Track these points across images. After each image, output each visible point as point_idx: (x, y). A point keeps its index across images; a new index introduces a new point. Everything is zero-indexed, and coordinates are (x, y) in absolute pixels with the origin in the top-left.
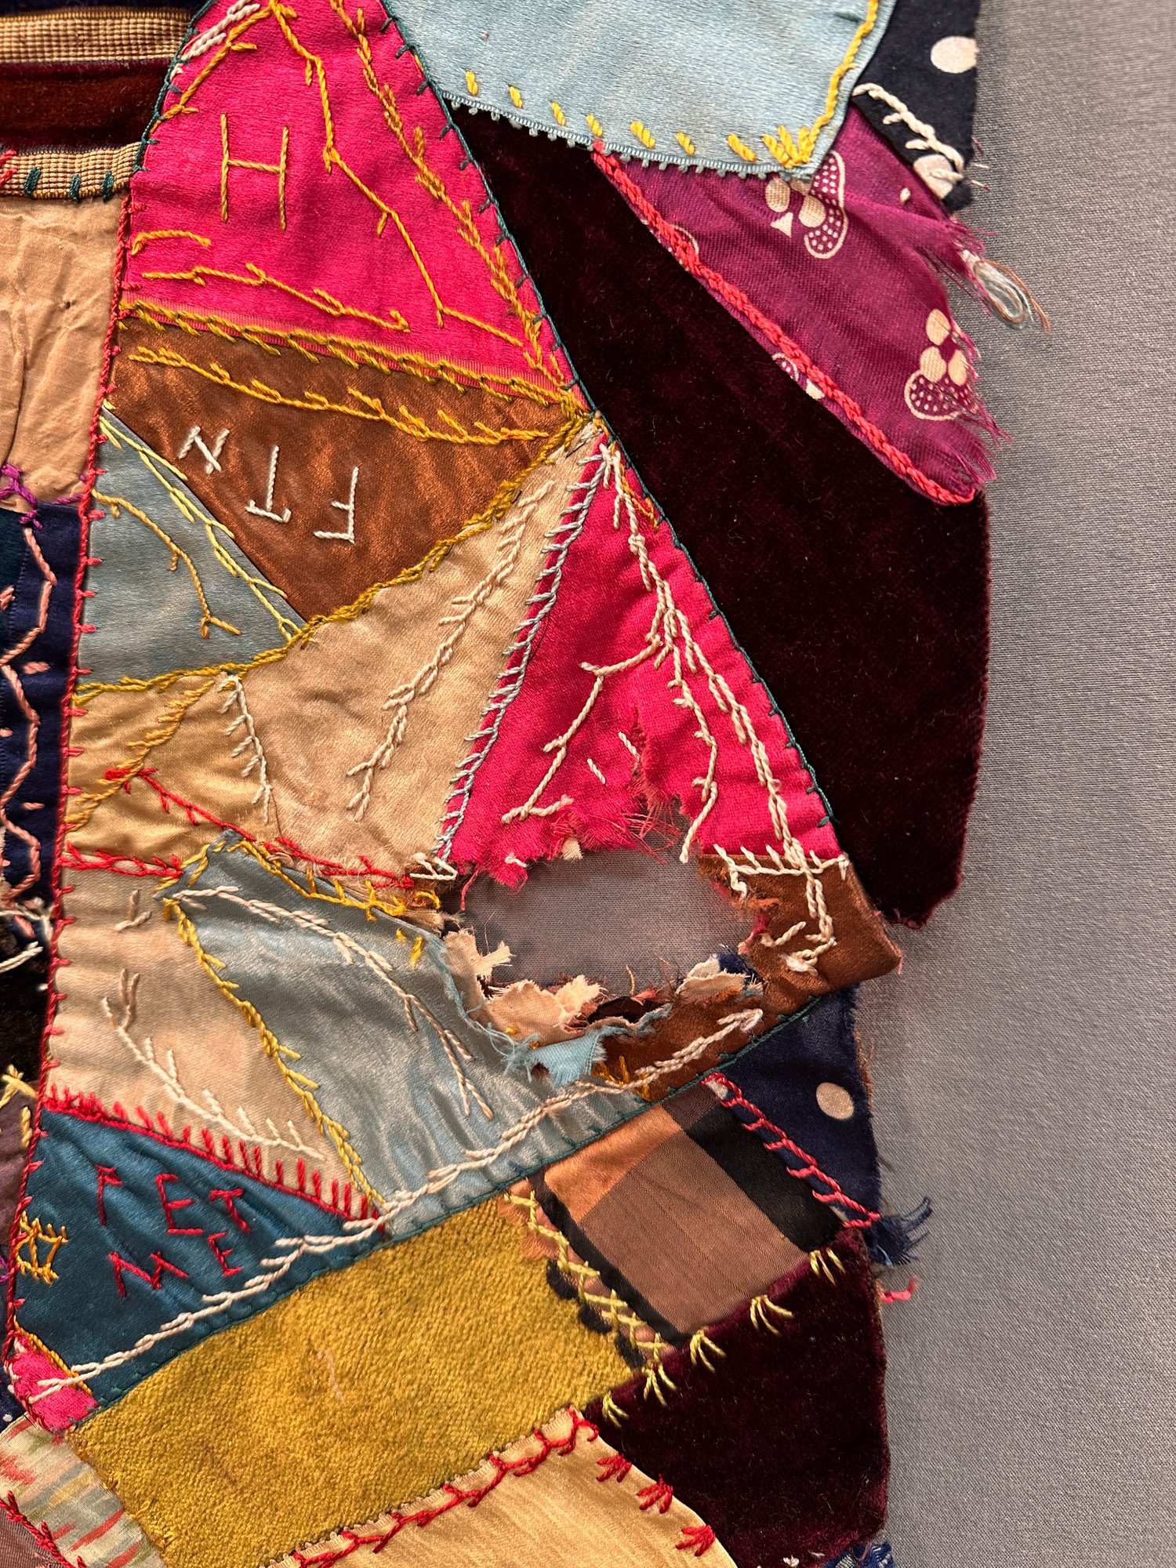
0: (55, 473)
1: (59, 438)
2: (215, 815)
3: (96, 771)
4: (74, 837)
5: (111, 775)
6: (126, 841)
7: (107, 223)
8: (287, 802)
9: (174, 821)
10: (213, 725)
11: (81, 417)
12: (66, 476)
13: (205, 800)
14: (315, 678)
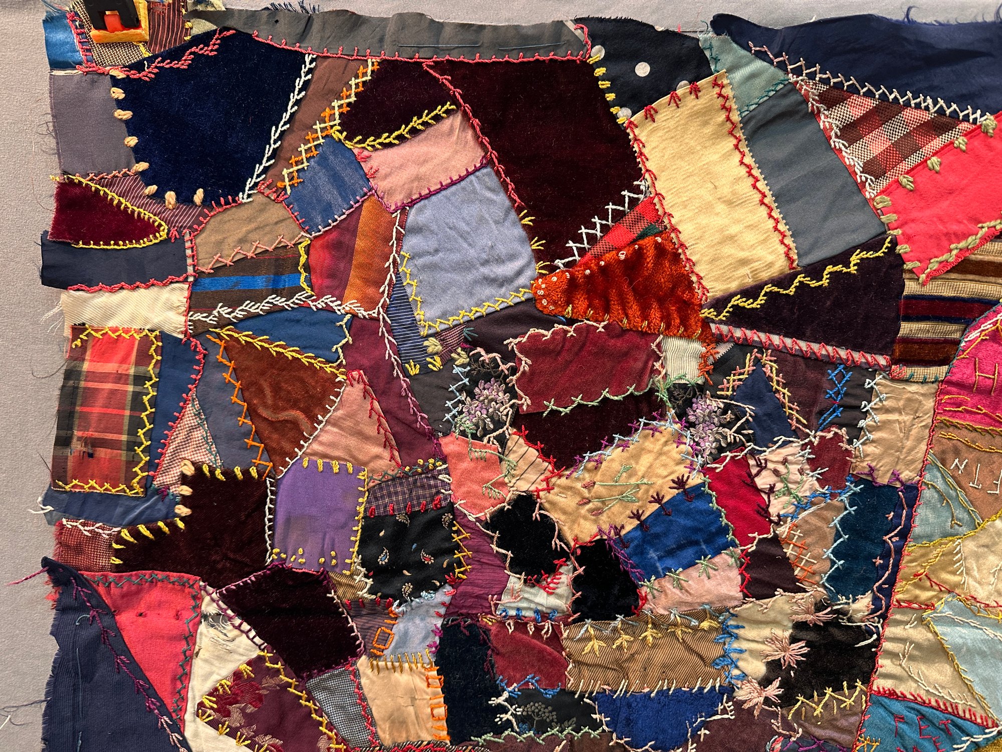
0: (911, 474)
1: (913, 462)
2: (948, 587)
3: (911, 574)
4: (900, 596)
5: (916, 575)
6: (916, 597)
7: (934, 391)
8: (971, 582)
9: (934, 590)
10: (950, 557)
11: (920, 455)
12: (912, 475)
13: (945, 583)
14: (984, 540)
